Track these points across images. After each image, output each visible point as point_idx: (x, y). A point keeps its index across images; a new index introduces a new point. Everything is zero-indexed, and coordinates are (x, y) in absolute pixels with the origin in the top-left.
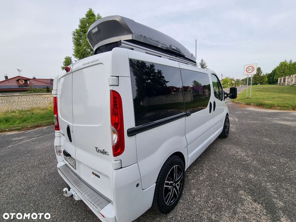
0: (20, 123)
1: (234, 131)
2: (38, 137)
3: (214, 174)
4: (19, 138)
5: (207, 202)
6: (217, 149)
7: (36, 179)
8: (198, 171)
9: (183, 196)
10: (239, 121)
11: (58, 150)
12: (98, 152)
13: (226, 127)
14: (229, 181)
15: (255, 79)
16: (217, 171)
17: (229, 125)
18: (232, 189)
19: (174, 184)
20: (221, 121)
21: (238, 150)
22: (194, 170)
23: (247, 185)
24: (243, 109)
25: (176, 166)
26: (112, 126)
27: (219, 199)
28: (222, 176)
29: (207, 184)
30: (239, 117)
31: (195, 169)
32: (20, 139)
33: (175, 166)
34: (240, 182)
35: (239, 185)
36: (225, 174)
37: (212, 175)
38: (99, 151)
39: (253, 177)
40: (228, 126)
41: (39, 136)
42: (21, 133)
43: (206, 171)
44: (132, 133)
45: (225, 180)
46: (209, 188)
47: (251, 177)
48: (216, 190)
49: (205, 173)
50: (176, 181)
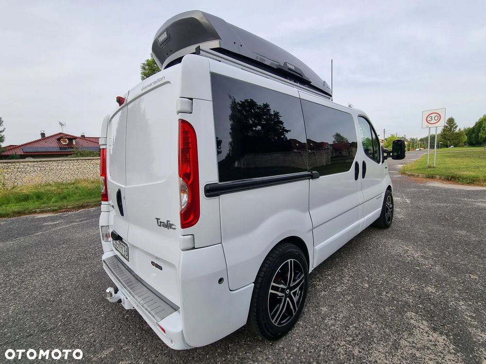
0: (56, 201)
1: (402, 218)
2: (81, 221)
3: (361, 283)
4: (53, 223)
5: (346, 327)
6: (370, 245)
7: (71, 280)
8: (333, 279)
9: (304, 315)
10: (411, 203)
11: (105, 233)
12: (160, 226)
13: (387, 209)
14: (389, 295)
15: (445, 138)
16: (367, 279)
17: (393, 207)
18: (392, 309)
19: (288, 290)
20: (377, 197)
21: (407, 248)
22: (326, 276)
23: (422, 303)
24: (422, 185)
25: (293, 260)
26: (180, 177)
27: (368, 323)
28: (377, 288)
29: (349, 299)
30: (413, 196)
31: (329, 275)
32: (55, 224)
33: (289, 260)
34: (408, 299)
35: (406, 302)
36: (382, 284)
37: (359, 285)
38: (161, 224)
40: (391, 209)
41: (83, 220)
42: (57, 216)
43: (348, 278)
44: (213, 191)
45: (380, 294)
46: (352, 305)
47: (430, 291)
48: (364, 310)
49: (347, 281)
50: (291, 286)
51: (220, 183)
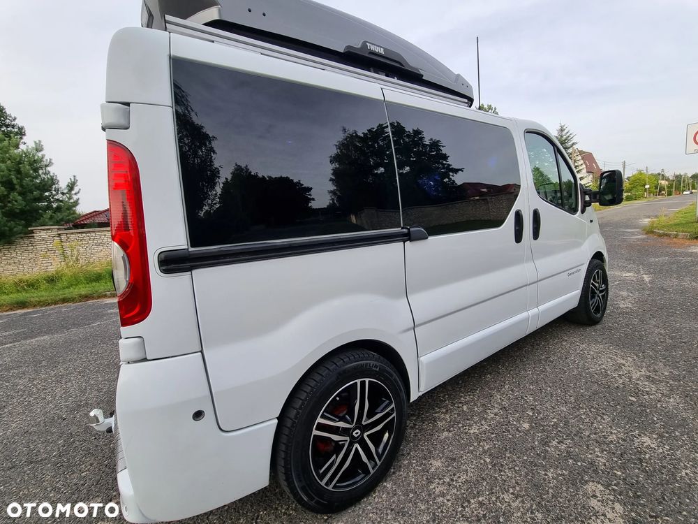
1: (627, 308)
3: (518, 421)
6: (554, 354)
8: (471, 410)
9: (400, 471)
10: (652, 282)
13: (593, 293)
14: (563, 447)
16: (531, 414)
17: (607, 289)
19: (358, 431)
21: (622, 361)
22: (460, 405)
23: (623, 468)
25: (367, 380)
28: (543, 431)
29: (486, 448)
30: (658, 271)
31: (466, 403)
33: (358, 381)
34: (598, 456)
35: (592, 464)
36: (556, 426)
37: (513, 425)
39: (653, 446)
40: (601, 292)
43: (496, 410)
45: (546, 444)
46: (488, 460)
47: (645, 445)
48: (507, 471)
49: (493, 415)
50: (364, 423)
51: (191, 249)
